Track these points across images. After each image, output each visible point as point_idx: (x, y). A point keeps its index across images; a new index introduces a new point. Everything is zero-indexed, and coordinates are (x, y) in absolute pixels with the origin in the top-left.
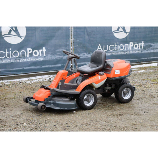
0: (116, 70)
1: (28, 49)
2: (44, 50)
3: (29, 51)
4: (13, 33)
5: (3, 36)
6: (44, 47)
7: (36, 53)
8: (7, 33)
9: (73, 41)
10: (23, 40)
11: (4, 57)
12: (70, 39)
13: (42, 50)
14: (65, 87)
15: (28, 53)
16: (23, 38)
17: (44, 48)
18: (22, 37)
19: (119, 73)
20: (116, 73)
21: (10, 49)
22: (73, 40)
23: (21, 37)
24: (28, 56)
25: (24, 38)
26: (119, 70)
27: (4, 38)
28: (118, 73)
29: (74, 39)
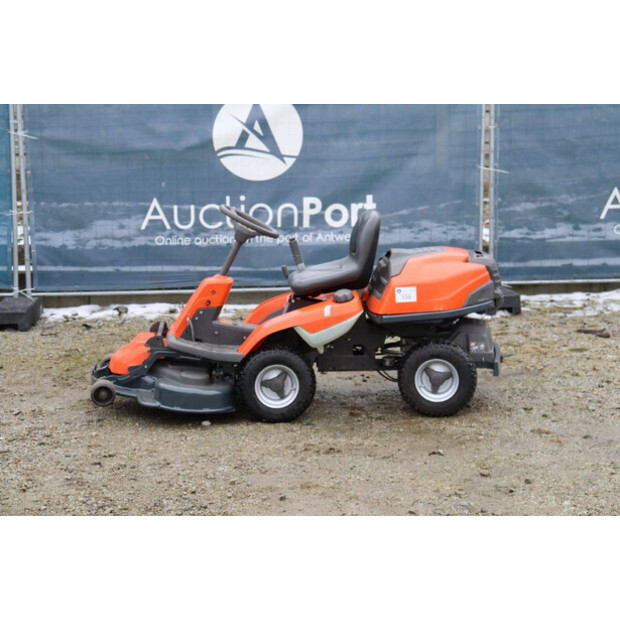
0: (401, 289)
1: (307, 201)
2: (370, 204)
3: (308, 206)
4: (253, 142)
5: (219, 154)
6: (369, 193)
7: (337, 215)
8: (233, 144)
9: (496, 172)
10: (290, 168)
11: (220, 224)
12: (482, 168)
13: (360, 205)
14: (216, 333)
15: (308, 212)
16: (290, 162)
17: (369, 198)
18: (285, 159)
19: (414, 299)
20: (400, 298)
21: (242, 198)
22: (492, 169)
23: (281, 157)
24: (306, 223)
25: (294, 160)
26: (414, 288)
27: (222, 160)
28: (410, 297)
29: (497, 165)
